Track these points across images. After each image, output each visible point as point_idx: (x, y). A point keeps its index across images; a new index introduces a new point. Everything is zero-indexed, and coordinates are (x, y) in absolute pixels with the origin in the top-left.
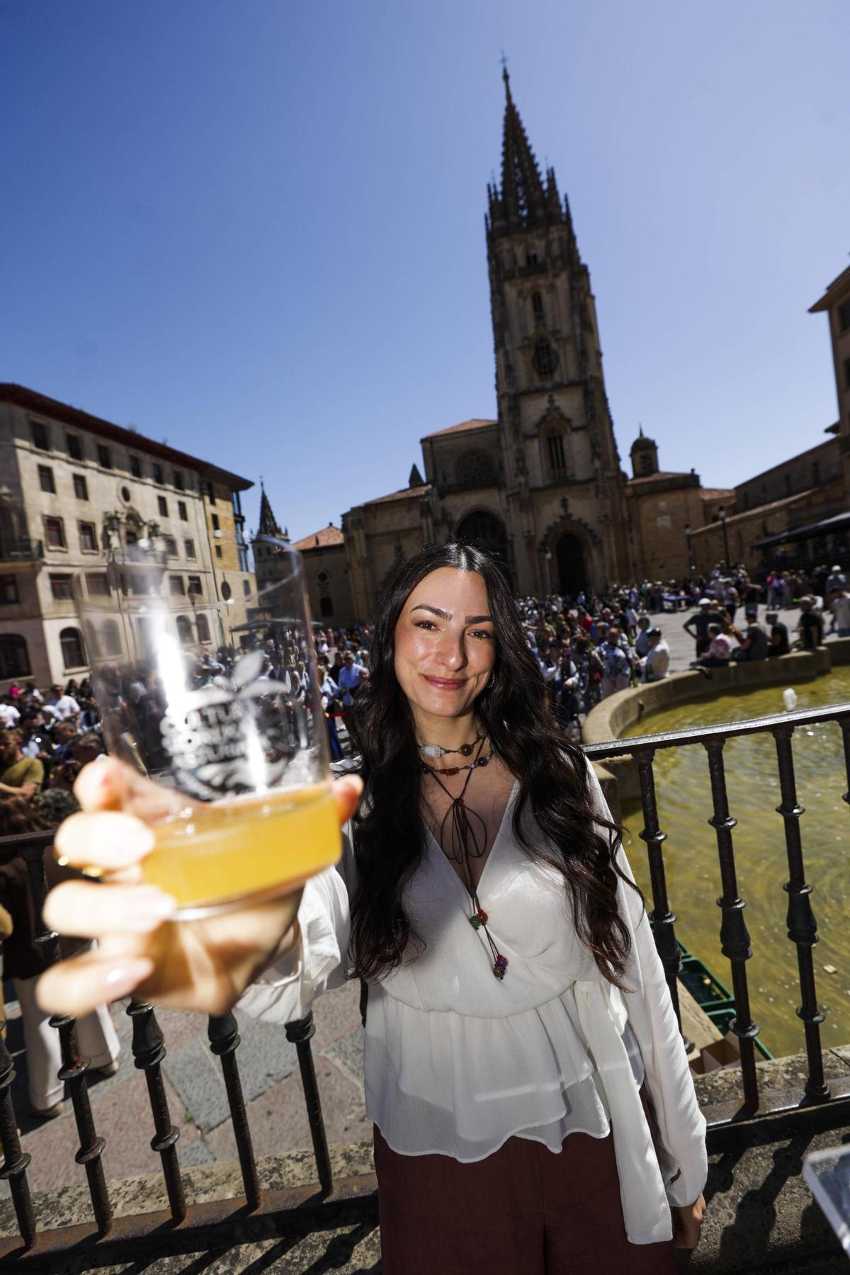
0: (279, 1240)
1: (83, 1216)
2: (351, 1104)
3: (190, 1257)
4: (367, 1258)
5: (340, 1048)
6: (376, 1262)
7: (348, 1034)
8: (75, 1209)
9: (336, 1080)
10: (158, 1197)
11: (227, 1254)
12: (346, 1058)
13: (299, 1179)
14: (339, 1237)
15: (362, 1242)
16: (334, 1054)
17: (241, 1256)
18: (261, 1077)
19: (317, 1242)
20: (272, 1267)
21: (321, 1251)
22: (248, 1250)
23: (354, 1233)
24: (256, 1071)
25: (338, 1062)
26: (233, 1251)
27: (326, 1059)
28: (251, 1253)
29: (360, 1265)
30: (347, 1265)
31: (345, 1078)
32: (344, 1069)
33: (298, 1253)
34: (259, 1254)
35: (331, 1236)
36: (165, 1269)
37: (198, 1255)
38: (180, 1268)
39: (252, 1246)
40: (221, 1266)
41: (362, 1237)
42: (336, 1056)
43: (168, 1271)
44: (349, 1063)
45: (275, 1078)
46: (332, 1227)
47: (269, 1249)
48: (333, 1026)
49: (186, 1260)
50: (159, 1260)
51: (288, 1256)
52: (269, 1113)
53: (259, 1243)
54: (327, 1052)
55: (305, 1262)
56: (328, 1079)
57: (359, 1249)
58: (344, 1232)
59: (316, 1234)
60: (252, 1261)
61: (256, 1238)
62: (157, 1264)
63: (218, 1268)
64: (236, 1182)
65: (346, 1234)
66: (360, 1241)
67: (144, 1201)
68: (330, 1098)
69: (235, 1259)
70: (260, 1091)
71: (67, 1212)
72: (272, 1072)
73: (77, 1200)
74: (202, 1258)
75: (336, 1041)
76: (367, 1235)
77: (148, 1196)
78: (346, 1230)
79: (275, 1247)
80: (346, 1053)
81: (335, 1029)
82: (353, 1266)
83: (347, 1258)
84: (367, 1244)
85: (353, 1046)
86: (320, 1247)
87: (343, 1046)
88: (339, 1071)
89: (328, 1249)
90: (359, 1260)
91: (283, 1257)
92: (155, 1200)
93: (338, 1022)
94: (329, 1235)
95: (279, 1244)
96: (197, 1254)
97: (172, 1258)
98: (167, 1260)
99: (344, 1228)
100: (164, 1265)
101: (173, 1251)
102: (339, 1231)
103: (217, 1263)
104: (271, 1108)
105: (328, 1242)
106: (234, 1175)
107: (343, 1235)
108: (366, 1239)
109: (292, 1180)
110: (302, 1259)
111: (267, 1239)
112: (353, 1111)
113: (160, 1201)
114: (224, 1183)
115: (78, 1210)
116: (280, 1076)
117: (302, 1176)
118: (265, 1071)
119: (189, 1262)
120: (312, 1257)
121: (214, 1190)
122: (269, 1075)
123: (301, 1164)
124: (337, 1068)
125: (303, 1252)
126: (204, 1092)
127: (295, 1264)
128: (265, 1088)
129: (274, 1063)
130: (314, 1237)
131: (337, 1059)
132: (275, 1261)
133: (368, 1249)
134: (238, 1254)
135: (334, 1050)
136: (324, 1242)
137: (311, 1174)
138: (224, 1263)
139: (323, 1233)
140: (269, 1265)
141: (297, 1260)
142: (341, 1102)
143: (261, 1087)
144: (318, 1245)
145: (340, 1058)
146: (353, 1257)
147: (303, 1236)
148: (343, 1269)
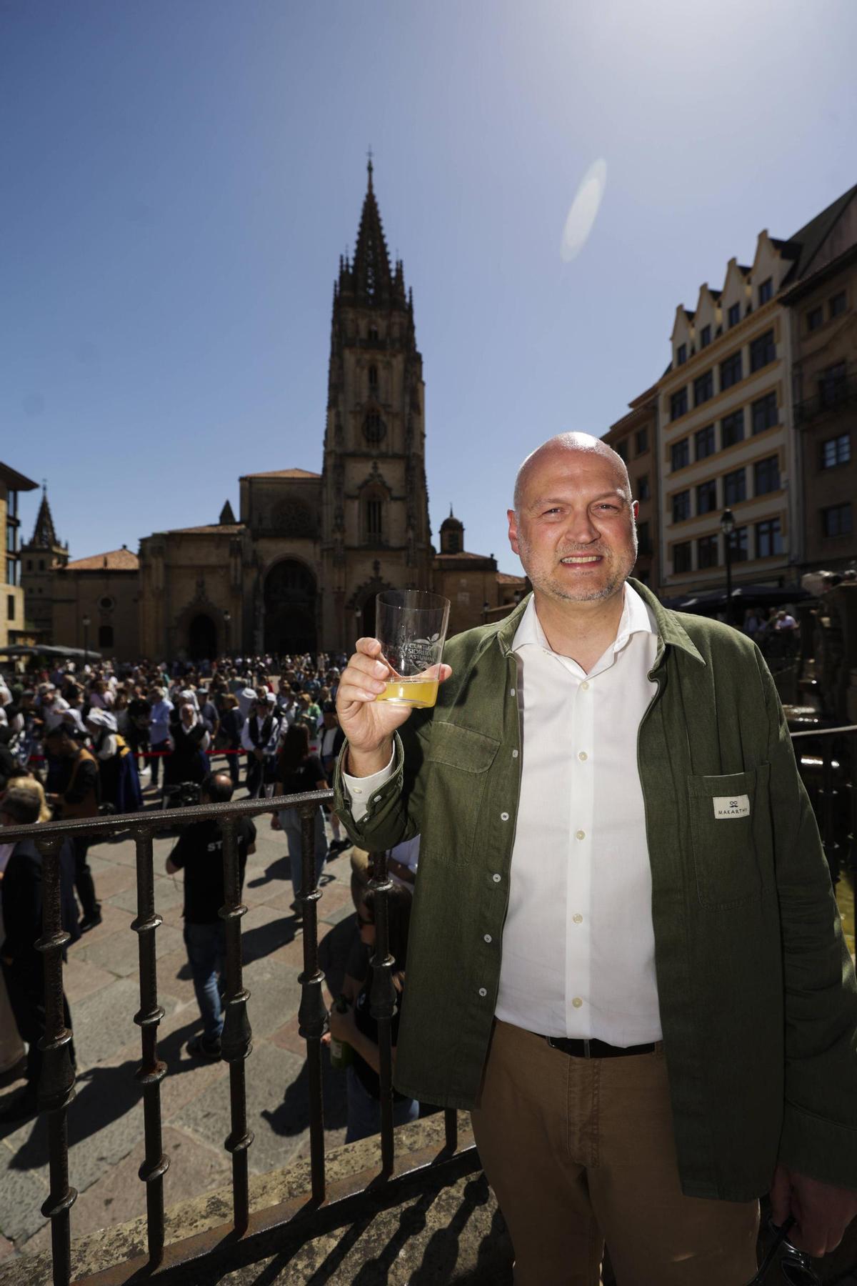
0: (348, 1227)
1: (105, 1263)
2: (210, 1174)
3: (260, 1264)
4: (440, 1218)
5: (188, 1115)
6: (450, 1220)
7: (194, 1099)
8: (89, 1258)
9: (189, 1151)
10: (191, 1224)
11: (300, 1251)
12: (196, 1124)
13: (343, 1174)
14: (407, 1209)
15: (431, 1208)
16: (181, 1123)
17: (316, 1249)
18: (91, 1163)
19: (388, 1220)
20: (352, 1249)
21: (395, 1225)
22: (321, 1242)
23: (419, 1203)
24: (84, 1156)
25: (188, 1131)
26: (306, 1247)
27: (172, 1129)
28: (327, 1244)
29: (437, 1227)
30: (425, 1229)
31: (199, 1146)
32: (196, 1137)
33: (373, 1232)
34: (334, 1243)
35: (399, 1211)
36: (236, 1282)
37: (268, 1260)
38: (254, 1277)
39: (323, 1239)
40: (299, 1262)
41: (429, 1205)
42: (184, 1125)
43: (240, 1282)
44: (201, 1130)
45: (109, 1161)
46: (398, 1203)
47: (342, 1235)
48: (175, 1093)
49: (257, 1269)
50: (226, 1276)
51: (364, 1236)
52: (108, 1202)
53: (330, 1233)
54: (172, 1122)
55: (384, 1237)
56: (179, 1151)
57: (430, 1214)
58: (410, 1205)
59: (383, 1213)
60: (330, 1250)
61: (326, 1230)
62: (225, 1280)
63: (296, 1265)
64: (276, 1191)
65: (413, 1206)
66: (428, 1208)
67: (175, 1232)
68: (184, 1171)
69: (312, 1253)
70: (93, 1179)
71: (80, 1265)
72: (105, 1155)
73: (85, 1251)
74: (274, 1262)
75: (181, 1108)
76: (433, 1201)
77: (178, 1225)
78: (412, 1203)
79: (347, 1233)
80: (195, 1119)
81: (179, 1095)
82: (431, 1228)
83: (423, 1224)
84: (436, 1208)
85: (203, 1111)
86: (393, 1222)
87: (190, 1112)
88: (191, 1140)
89: (401, 1220)
90: (435, 1222)
91: (360, 1238)
92: (189, 1227)
93: (181, 1087)
94: (396, 1210)
95: (351, 1229)
96: (266, 1260)
97: (240, 1270)
98: (234, 1274)
99: (408, 1202)
100: (234, 1278)
101: (240, 1264)
102: (405, 1205)
103: (293, 1262)
104: (110, 1196)
105: (399, 1216)
106: (269, 1186)
107: (410, 1207)
108: (433, 1205)
109: (335, 1177)
110: (379, 1236)
111: (337, 1228)
112: (213, 1180)
113: (197, 1226)
114: (261, 1195)
115: (94, 1259)
116: (116, 1158)
117: (343, 1171)
118: (96, 1155)
119: (261, 1269)
120: (389, 1232)
121: (255, 1203)
122: (102, 1159)
123: (336, 1162)
124: (187, 1137)
125: (378, 1229)
126: (13, 1193)
127: (375, 1241)
128: (98, 1174)
129: (106, 1144)
130: (383, 1215)
131: (186, 1128)
132: (353, 1244)
133: (439, 1212)
134: (311, 1248)
135: (181, 1119)
136: (395, 1216)
137: (353, 1167)
138: (300, 1258)
139: (390, 1210)
140: (349, 1249)
141: (375, 1237)
142: (198, 1173)
143: (92, 1175)
144: (390, 1220)
145: (189, 1127)
146: (427, 1221)
147: (373, 1217)
148: (424, 1233)
